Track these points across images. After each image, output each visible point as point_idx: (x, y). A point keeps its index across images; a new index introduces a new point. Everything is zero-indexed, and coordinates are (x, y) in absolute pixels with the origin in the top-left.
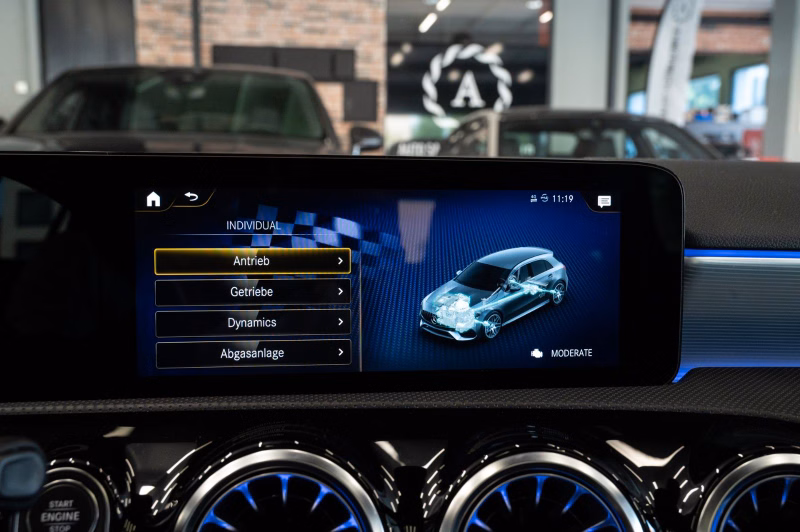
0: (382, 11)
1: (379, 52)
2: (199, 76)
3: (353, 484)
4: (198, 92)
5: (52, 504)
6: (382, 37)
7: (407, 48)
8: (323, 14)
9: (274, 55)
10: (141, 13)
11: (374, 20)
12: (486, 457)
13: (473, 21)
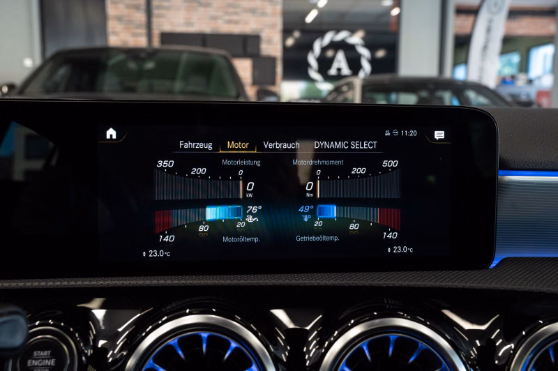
0: (279, 8)
1: (277, 37)
2: (151, 53)
3: (254, 340)
4: (150, 65)
5: (35, 354)
6: (279, 26)
7: (297, 34)
8: (238, 10)
9: (203, 39)
10: (111, 10)
11: (274, 14)
12: (352, 322)
13: (343, 15)
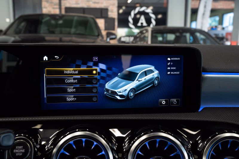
1: (115, 9)
2: (61, 17)
4: (61, 22)
5: (17, 147)
6: (116, 5)
7: (124, 8)
12: (143, 134)
